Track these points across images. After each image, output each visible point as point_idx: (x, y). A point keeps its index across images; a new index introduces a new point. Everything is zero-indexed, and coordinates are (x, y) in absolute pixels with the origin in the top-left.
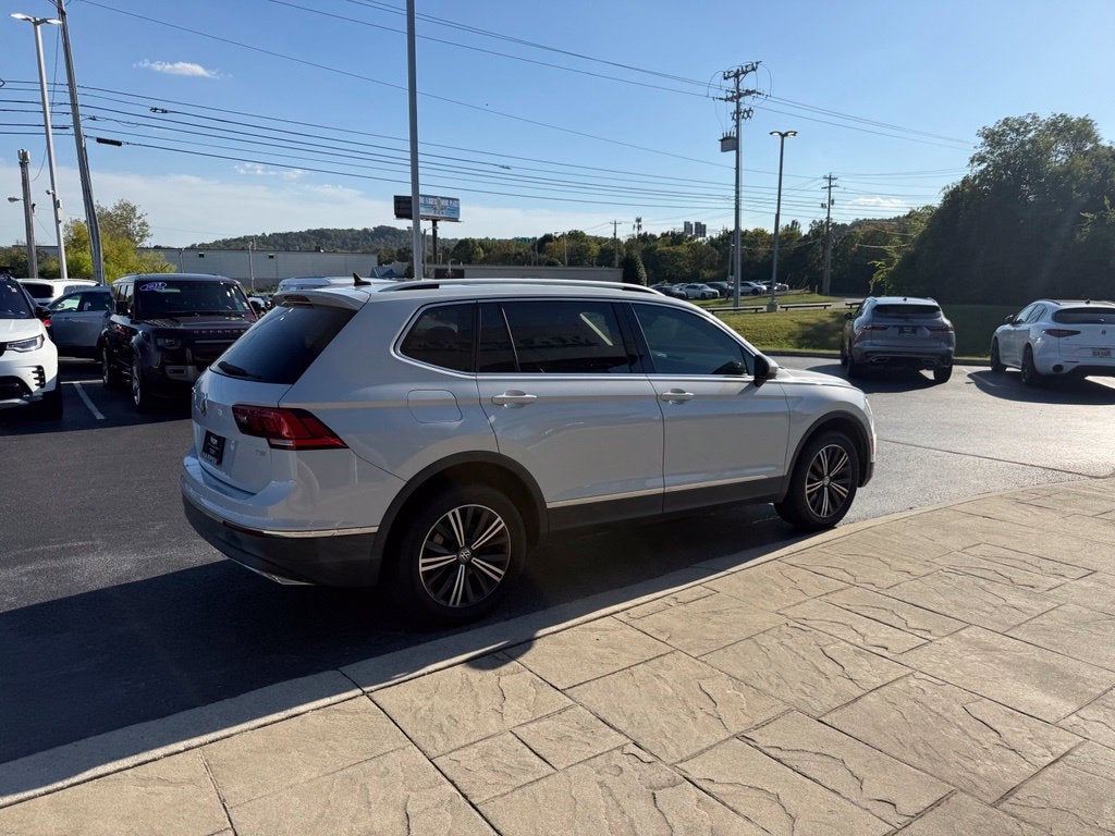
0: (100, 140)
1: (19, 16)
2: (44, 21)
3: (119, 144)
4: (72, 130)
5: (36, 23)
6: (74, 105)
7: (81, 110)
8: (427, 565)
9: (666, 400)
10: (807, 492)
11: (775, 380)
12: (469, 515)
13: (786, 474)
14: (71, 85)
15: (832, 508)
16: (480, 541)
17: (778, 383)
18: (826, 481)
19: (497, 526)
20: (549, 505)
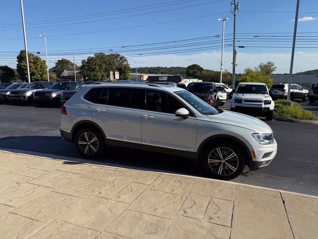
0: (239, 47)
1: (220, 20)
2: (225, 19)
3: (244, 47)
4: (233, 45)
5: (224, 20)
6: (234, 39)
7: (235, 40)
8: (80, 143)
9: (144, 117)
10: (209, 162)
11: (196, 118)
12: (89, 135)
13: (196, 152)
14: (234, 34)
15: (225, 172)
16: (92, 141)
17: (197, 119)
18: (223, 161)
19: (95, 139)
20: (107, 138)
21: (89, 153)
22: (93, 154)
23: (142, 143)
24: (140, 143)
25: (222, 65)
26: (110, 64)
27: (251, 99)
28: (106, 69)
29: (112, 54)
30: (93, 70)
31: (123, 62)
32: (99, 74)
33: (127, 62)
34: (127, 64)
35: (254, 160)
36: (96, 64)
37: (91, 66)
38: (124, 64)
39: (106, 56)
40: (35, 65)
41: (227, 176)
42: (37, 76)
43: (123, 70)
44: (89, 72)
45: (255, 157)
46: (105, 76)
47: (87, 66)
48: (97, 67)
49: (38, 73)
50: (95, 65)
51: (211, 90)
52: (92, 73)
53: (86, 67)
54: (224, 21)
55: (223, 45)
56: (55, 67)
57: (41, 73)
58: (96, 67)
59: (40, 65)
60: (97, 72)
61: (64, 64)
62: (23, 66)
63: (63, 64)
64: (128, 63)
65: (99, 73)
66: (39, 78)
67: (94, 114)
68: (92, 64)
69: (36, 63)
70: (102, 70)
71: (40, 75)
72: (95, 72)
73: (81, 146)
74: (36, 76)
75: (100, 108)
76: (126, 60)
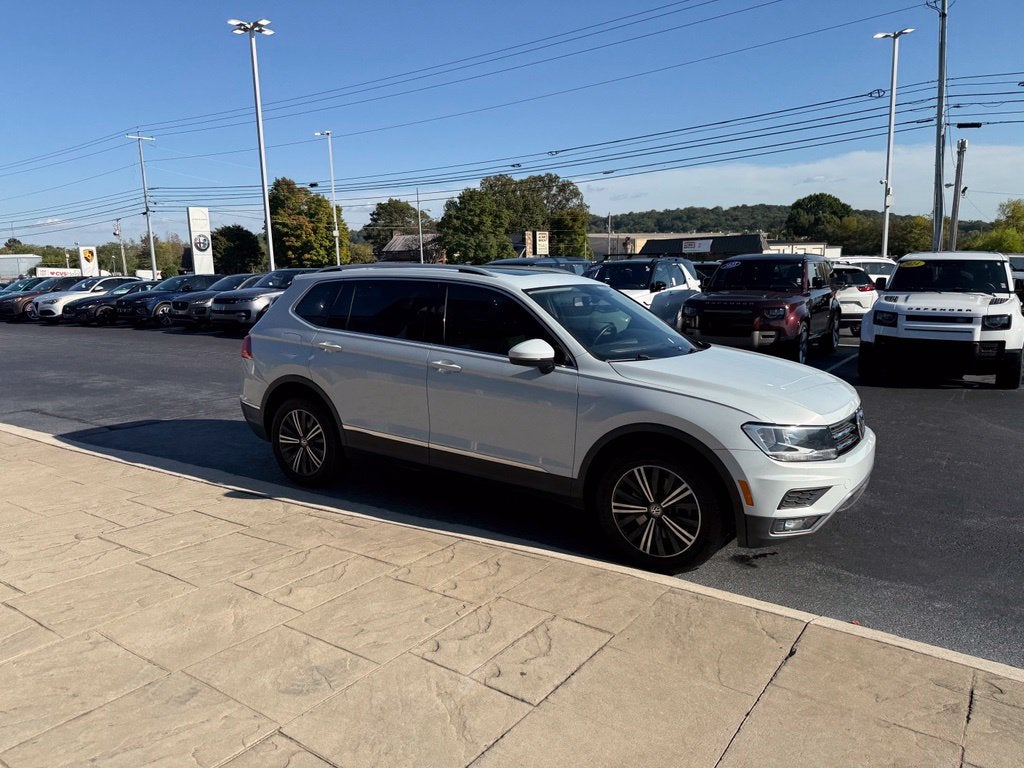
0: (960, 126)
1: (880, 36)
2: (901, 33)
3: (978, 125)
4: (935, 122)
5: (895, 37)
6: (940, 98)
7: (945, 101)
8: (284, 439)
9: (436, 368)
10: (614, 511)
11: (576, 371)
12: (304, 416)
13: (576, 477)
14: (941, 80)
15: (660, 547)
16: (310, 436)
17: (578, 375)
18: (655, 511)
19: (318, 429)
20: (345, 427)
21: (305, 471)
22: (313, 472)
23: (432, 446)
24: (425, 445)
25: (887, 192)
26: (526, 208)
27: (930, 310)
28: (513, 224)
29: (535, 178)
30: (477, 229)
31: (568, 200)
32: (493, 240)
33: (582, 199)
34: (581, 205)
35: (748, 510)
36: (483, 211)
37: (470, 218)
38: (571, 204)
39: (516, 183)
40: (313, 222)
41: (669, 561)
42: (317, 252)
43: (566, 226)
44: (464, 237)
45: (751, 503)
46: (511, 247)
47: (458, 218)
48: (488, 220)
49: (321, 245)
50: (479, 216)
51: (799, 280)
52: (472, 240)
53: (455, 221)
54: (897, 40)
55: (893, 123)
56: (369, 225)
57: (327, 244)
58: (485, 218)
59: (325, 219)
60: (486, 237)
61: (395, 215)
62: (280, 224)
63: (390, 214)
64: (584, 201)
65: (491, 236)
66: (323, 258)
67: (313, 357)
68: (471, 210)
69: (317, 214)
70: (500, 229)
71: (326, 250)
72: (482, 237)
73: (287, 449)
74: (313, 252)
75: (332, 340)
76: (576, 194)
